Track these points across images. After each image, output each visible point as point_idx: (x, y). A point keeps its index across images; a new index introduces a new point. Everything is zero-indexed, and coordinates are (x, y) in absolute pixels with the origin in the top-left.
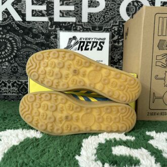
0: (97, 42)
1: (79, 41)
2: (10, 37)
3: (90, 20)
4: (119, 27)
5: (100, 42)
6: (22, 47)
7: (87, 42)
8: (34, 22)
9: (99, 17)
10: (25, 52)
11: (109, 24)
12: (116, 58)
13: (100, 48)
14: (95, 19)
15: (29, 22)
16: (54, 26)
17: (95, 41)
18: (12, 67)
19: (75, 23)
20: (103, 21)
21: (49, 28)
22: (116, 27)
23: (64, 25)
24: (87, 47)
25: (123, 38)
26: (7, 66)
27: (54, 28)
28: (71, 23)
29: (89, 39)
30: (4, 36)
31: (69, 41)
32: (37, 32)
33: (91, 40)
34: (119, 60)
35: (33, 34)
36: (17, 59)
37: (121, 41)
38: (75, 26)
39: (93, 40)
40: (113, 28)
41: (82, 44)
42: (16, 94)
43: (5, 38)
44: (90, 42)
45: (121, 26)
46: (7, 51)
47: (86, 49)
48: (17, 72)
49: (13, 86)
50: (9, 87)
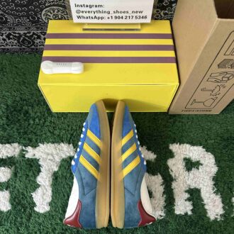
34: (171, 3)
42: (18, 47)
48: (6, 22)
49: (9, 39)
50: (4, 40)
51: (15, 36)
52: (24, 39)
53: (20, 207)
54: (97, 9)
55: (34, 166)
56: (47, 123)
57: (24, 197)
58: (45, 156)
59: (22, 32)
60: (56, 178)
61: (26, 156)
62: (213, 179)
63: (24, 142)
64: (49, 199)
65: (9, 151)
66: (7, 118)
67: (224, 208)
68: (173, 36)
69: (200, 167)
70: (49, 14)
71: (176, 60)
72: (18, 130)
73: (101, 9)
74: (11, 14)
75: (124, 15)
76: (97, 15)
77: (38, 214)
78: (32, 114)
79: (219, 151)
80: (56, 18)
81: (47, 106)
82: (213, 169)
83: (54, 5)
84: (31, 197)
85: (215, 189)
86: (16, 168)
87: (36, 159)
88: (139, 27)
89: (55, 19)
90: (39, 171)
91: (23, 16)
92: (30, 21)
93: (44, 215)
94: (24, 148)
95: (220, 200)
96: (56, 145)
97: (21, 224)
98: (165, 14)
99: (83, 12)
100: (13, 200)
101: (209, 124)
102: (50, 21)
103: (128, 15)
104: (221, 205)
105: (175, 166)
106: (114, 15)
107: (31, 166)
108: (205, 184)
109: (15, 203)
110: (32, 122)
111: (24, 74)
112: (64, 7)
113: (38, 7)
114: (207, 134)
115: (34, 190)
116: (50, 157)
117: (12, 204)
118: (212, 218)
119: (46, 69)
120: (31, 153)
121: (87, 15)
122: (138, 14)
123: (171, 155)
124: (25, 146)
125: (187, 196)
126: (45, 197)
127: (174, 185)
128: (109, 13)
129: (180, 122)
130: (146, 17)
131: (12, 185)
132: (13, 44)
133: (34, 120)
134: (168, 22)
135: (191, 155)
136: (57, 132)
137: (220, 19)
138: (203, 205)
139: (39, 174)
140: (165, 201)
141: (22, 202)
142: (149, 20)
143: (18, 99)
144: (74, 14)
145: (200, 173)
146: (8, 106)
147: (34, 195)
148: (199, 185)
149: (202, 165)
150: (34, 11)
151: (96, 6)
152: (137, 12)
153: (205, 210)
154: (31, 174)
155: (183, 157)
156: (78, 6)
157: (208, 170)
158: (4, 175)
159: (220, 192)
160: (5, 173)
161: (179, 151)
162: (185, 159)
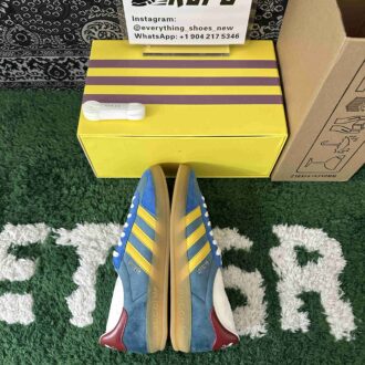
12: (268, 11)
34: (276, 14)
36: (18, 16)
42: (44, 80)
47: (190, 2)
48: (28, 43)
49: (32, 67)
50: (24, 69)
51: (41, 64)
52: (54, 69)
53: (48, 318)
54: (166, 24)
55: (69, 258)
56: (89, 194)
57: (55, 303)
58: (85, 243)
59: (51, 58)
60: (103, 276)
61: (57, 243)
62: (339, 279)
63: (54, 221)
64: (92, 307)
65: (32, 234)
66: (28, 186)
67: (356, 322)
68: (278, 64)
69: (320, 260)
70: (93, 30)
71: (283, 100)
72: (44, 202)
73: (170, 24)
74: (37, 31)
75: (205, 33)
76: (165, 33)
77: (75, 328)
78: (67, 181)
79: (348, 236)
80: (103, 36)
81: (89, 167)
82: (338, 264)
83: (101, 18)
84: (65, 303)
85: (343, 293)
86: (42, 260)
87: (72, 247)
88: (227, 51)
89: (101, 38)
90: (77, 265)
91: (53, 34)
92: (65, 41)
93: (85, 331)
94: (54, 230)
95: (350, 309)
96: (102, 226)
97: (50, 343)
98: (266, 31)
99: (143, 28)
100: (39, 308)
101: (332, 196)
102: (94, 41)
103: (210, 33)
104: (352, 317)
105: (283, 258)
107: (65, 258)
108: (328, 286)
109: (40, 313)
110: (66, 192)
111: (54, 121)
112: (116, 21)
114: (330, 211)
115: (70, 293)
116: (94, 244)
117: (37, 314)
118: (338, 337)
119: (90, 113)
120: (64, 237)
121: (150, 32)
122: (226, 32)
123: (276, 241)
124: (56, 228)
125: (300, 303)
126: (85, 304)
127: (280, 286)
128: (182, 29)
129: (288, 192)
130: (237, 36)
131: (36, 285)
132: (37, 76)
133: (69, 189)
135: (305, 242)
136: (103, 207)
137: (349, 39)
138: (325, 317)
139: (76, 269)
140: (267, 311)
141: (51, 311)
142: (241, 40)
143: (44, 157)
144: (131, 32)
145: (319, 268)
146: (29, 167)
147: (69, 300)
148: (317, 286)
149: (322, 256)
150: (70, 26)
151: (164, 20)
152: (224, 28)
153: (328, 324)
154: (64, 268)
155: (293, 244)
156: (137, 19)
157: (332, 264)
158: (24, 270)
159: (350, 297)
160: (26, 268)
161: (287, 236)
162: (296, 248)
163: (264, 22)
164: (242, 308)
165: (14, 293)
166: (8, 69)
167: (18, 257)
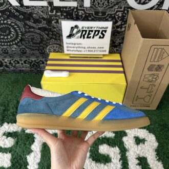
0: (99, 31)
1: (81, 30)
2: (12, 22)
3: (93, 4)
4: (124, 13)
5: (103, 31)
6: (26, 32)
7: (89, 31)
8: (32, 6)
9: (103, 2)
10: (29, 36)
11: (113, 9)
12: (117, 42)
13: (102, 36)
14: (99, 4)
15: (28, 7)
16: (55, 11)
17: (98, 29)
18: (21, 49)
19: (77, 8)
20: (106, 6)
21: (50, 13)
22: (120, 13)
23: (64, 9)
24: (89, 36)
25: (126, 24)
26: (16, 48)
27: (54, 13)
28: (72, 8)
29: (91, 28)
30: (6, 22)
31: (71, 30)
32: (37, 17)
33: (93, 29)
34: (120, 43)
35: (34, 19)
36: (23, 42)
37: (123, 26)
38: (77, 11)
39: (95, 29)
40: (117, 14)
41: (84, 33)
42: (29, 69)
43: (7, 24)
44: (92, 31)
45: (126, 12)
46: (12, 35)
47: (88, 37)
48: (25, 53)
50: (22, 64)
51: (29, 62)
52: (34, 64)
53: (17, 164)
54: (78, 46)
57: (21, 158)
59: (33, 59)
60: (45, 147)
61: (26, 132)
62: (156, 151)
64: (38, 160)
65: (15, 128)
68: (122, 61)
69: (146, 143)
70: (51, 49)
71: (124, 72)
73: (80, 46)
75: (93, 49)
76: (78, 49)
79: (158, 133)
80: (55, 51)
82: (154, 144)
83: (54, 44)
84: (26, 158)
85: (158, 158)
86: (18, 139)
88: (102, 56)
89: (54, 52)
90: (34, 141)
92: (39, 53)
95: (162, 165)
98: (117, 50)
99: (70, 47)
100: (13, 160)
102: (51, 53)
103: (95, 49)
105: (128, 141)
106: (87, 49)
107: (29, 138)
108: (150, 154)
109: (14, 162)
112: (60, 45)
113: (45, 44)
115: (29, 154)
117: (12, 162)
121: (73, 49)
122: (101, 49)
125: (137, 162)
126: (35, 159)
127: (127, 154)
128: (85, 48)
131: (14, 150)
132: (26, 67)
134: (119, 55)
135: (139, 134)
139: (33, 143)
140: (122, 165)
141: (19, 162)
142: (107, 53)
144: (65, 49)
145: (146, 146)
147: (28, 157)
148: (145, 154)
149: (147, 141)
150: (42, 47)
151: (78, 44)
154: (27, 143)
155: (133, 136)
156: (68, 44)
157: (151, 144)
158: (9, 143)
159: (161, 160)
160: (10, 142)
161: (130, 132)
162: (135, 137)
163: (116, 46)
164: (109, 164)
165: (3, 153)
166: (16, 64)
167: (7, 137)
